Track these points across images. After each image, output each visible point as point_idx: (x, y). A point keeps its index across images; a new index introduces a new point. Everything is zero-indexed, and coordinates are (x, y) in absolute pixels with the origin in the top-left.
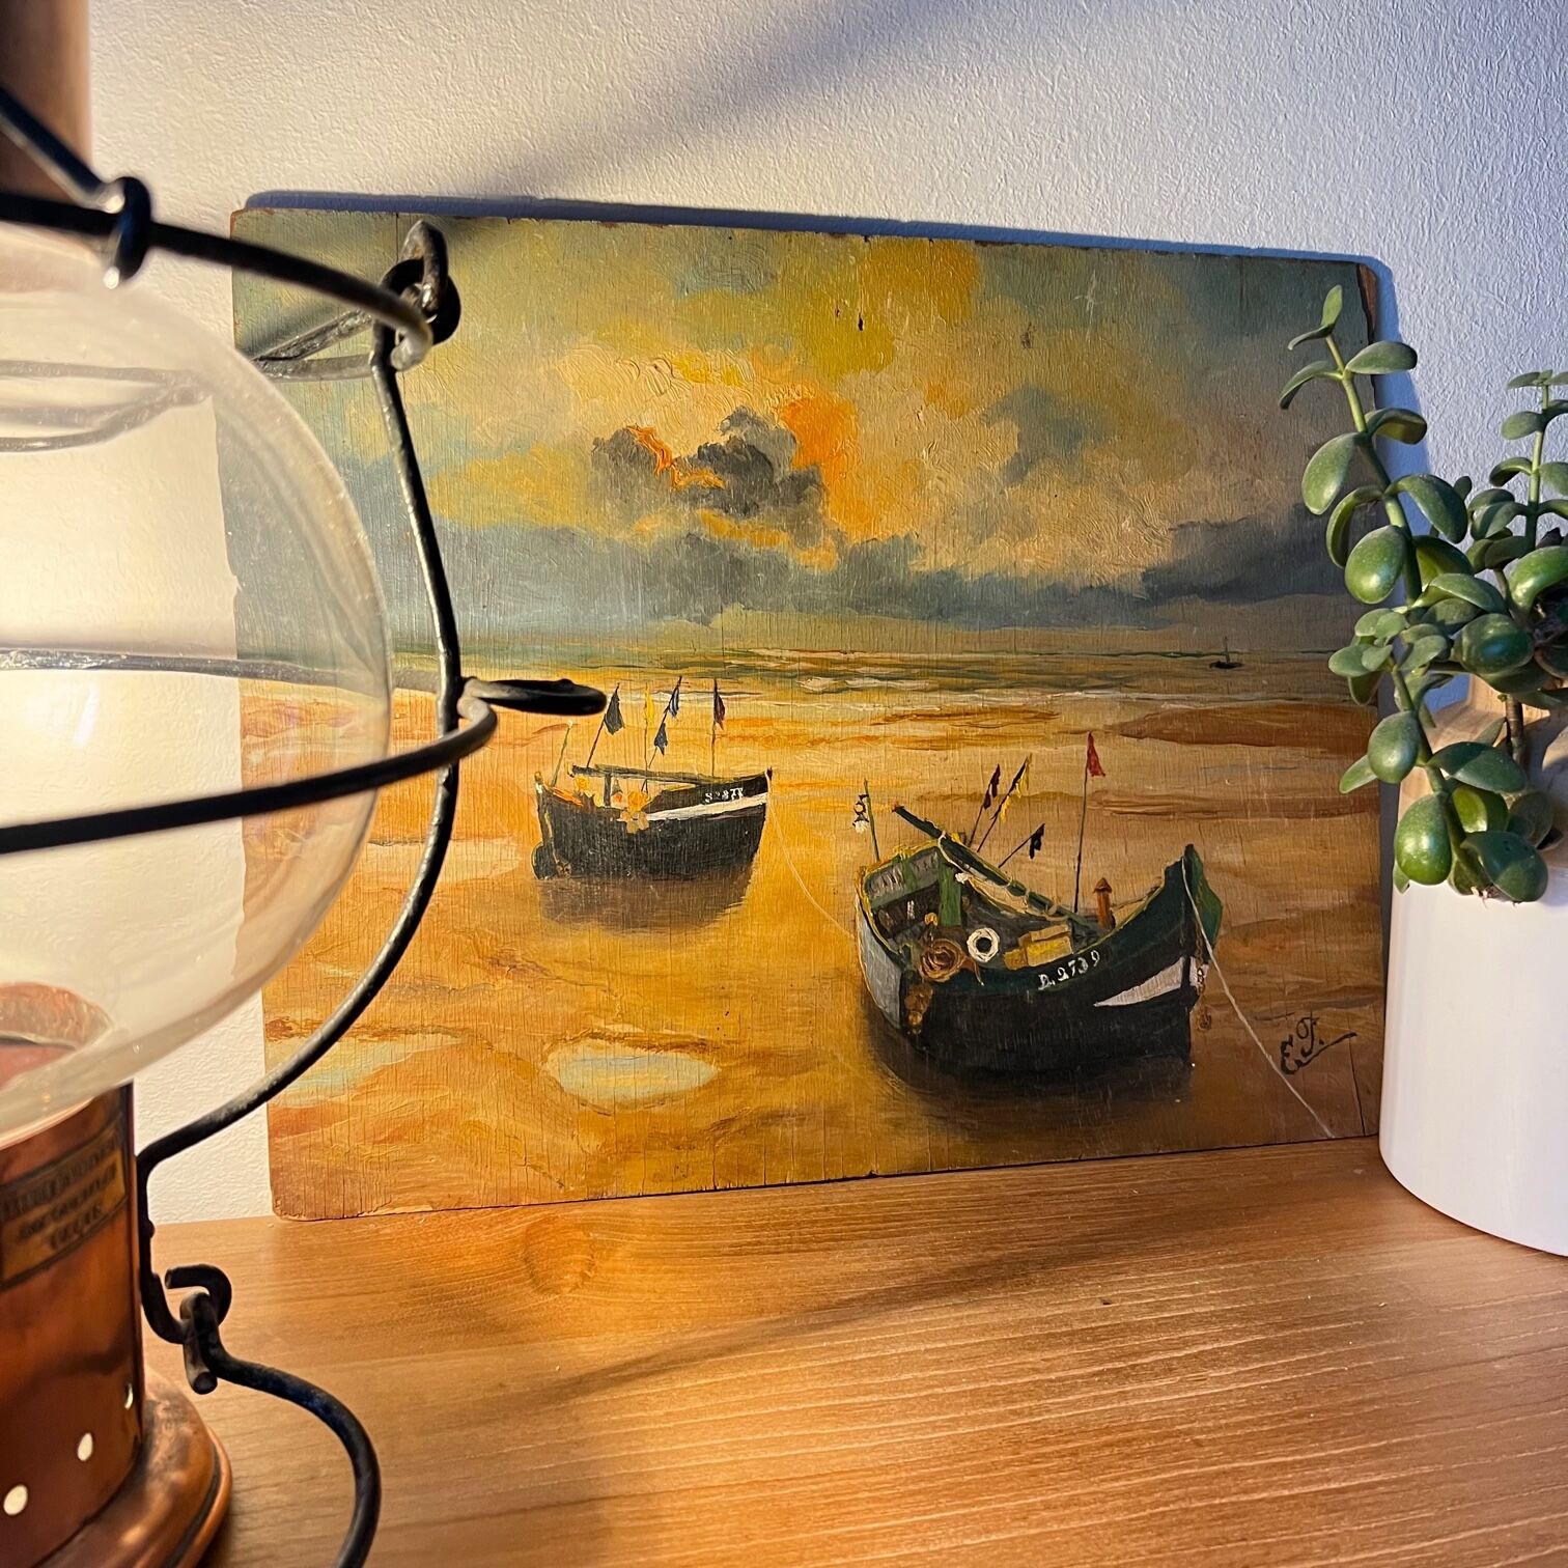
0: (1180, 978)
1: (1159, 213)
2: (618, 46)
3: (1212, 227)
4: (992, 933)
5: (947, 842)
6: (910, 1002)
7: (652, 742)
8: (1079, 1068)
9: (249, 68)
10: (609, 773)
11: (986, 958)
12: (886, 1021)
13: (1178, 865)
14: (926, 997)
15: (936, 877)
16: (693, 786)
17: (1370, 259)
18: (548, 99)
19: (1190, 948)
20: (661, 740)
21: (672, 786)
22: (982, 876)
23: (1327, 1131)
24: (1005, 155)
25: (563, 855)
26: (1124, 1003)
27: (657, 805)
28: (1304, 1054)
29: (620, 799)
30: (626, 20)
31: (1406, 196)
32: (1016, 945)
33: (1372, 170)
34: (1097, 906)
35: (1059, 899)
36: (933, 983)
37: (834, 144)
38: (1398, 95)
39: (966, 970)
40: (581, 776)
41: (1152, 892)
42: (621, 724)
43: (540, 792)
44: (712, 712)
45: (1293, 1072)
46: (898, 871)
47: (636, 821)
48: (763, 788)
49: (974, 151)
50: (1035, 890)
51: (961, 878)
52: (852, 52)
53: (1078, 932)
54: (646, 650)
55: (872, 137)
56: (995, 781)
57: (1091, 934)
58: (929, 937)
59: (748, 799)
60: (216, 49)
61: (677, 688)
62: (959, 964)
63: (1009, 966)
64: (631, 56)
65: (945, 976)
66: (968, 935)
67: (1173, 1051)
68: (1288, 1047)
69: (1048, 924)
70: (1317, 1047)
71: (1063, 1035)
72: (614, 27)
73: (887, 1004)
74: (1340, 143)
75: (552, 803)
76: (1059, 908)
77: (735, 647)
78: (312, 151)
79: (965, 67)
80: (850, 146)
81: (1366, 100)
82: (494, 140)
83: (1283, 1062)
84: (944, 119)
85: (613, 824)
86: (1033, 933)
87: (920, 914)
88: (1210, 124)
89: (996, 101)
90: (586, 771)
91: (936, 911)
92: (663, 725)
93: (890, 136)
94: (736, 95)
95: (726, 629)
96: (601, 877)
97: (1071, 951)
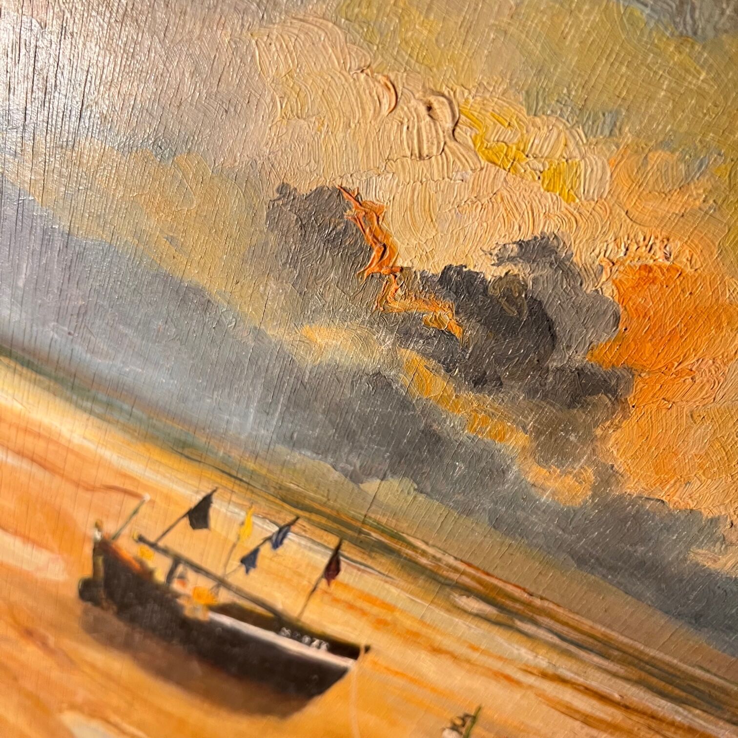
7: (238, 558)
10: (177, 560)
16: (271, 615)
20: (249, 561)
21: (247, 604)
25: (109, 596)
27: (225, 609)
29: (184, 586)
40: (146, 547)
42: (207, 526)
44: (323, 567)
47: (196, 610)
48: (353, 656)
54: (264, 472)
59: (331, 656)
61: (288, 526)
77: (384, 521)
85: (169, 601)
90: (153, 546)
92: (257, 550)
95: (381, 498)
96: (145, 630)
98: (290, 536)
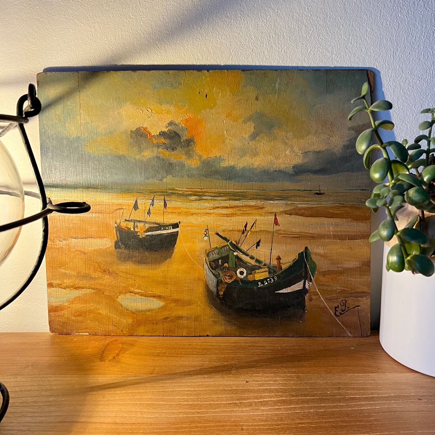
0: (302, 286)
1: (301, 58)
2: (139, 21)
3: (319, 61)
4: (244, 270)
5: (231, 243)
6: (219, 288)
7: (147, 213)
8: (270, 310)
9: (42, 35)
10: (135, 221)
11: (242, 277)
12: (212, 293)
13: (302, 253)
14: (224, 287)
15: (228, 253)
16: (158, 225)
17: (373, 68)
18: (120, 38)
19: (306, 277)
20: (149, 213)
21: (152, 225)
22: (241, 253)
23: (349, 334)
24: (252, 44)
25: (122, 243)
26: (285, 292)
27: (148, 230)
28: (342, 311)
29: (138, 228)
30: (140, 14)
31: (385, 48)
32: (252, 274)
33: (373, 40)
34: (277, 264)
35: (265, 261)
36: (226, 283)
37: (201, 44)
38: (381, 16)
39: (236, 280)
40: (127, 222)
41: (294, 260)
42: (138, 208)
43: (116, 226)
44: (163, 205)
45: (338, 316)
46: (216, 251)
47: (142, 235)
48: (178, 227)
49: (243, 43)
50: (258, 258)
51: (235, 254)
52: (205, 17)
53: (270, 271)
55: (212, 41)
56: (246, 226)
57: (275, 272)
58: (225, 270)
59: (174, 230)
60: (34, 31)
61: (153, 199)
62: (234, 278)
63: (249, 280)
64: (142, 24)
65: (230, 281)
66: (237, 270)
67: (300, 307)
68: (337, 308)
69: (261, 268)
70: (347, 309)
71: (266, 301)
72: (137, 16)
73: (213, 288)
74: (361, 33)
75: (119, 229)
76: (265, 263)
77: (170, 187)
78: (59, 56)
79: (239, 19)
80: (205, 44)
81: (371, 19)
82: (106, 50)
83: (335, 313)
84: (233, 35)
85: (136, 235)
86: (257, 270)
87: (223, 264)
88: (318, 30)
89: (249, 28)
90: (129, 221)
91: (228, 263)
92: (150, 209)
93: (217, 41)
94: (172, 32)
96: (133, 249)
97: (268, 276)
98: (155, 201)
